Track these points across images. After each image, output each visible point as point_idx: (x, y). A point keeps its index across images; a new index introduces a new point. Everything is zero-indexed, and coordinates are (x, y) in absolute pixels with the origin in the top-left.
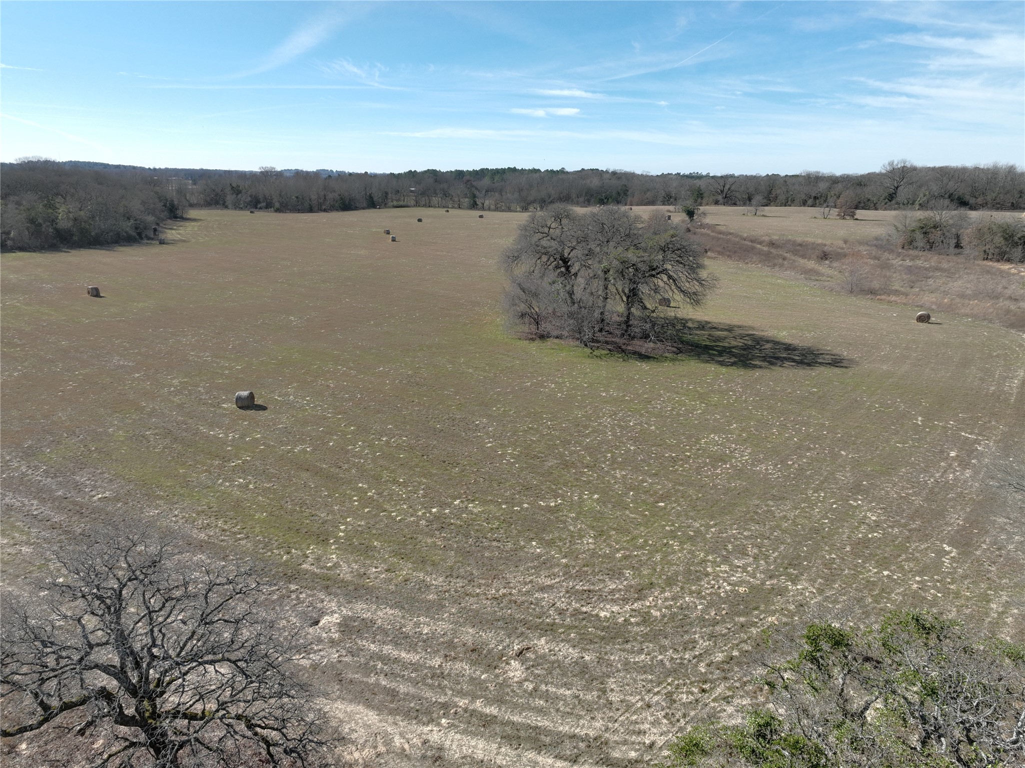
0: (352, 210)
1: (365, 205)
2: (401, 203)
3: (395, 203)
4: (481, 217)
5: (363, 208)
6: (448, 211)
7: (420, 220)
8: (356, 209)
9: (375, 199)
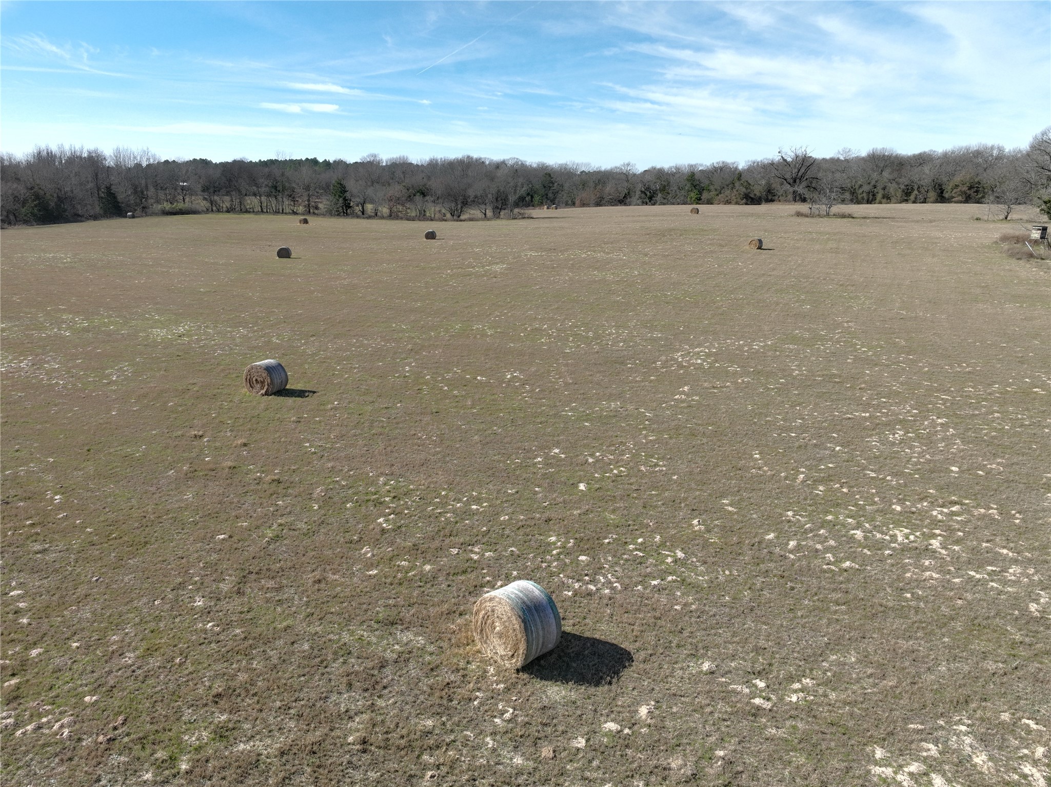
0: (67, 221)
1: (98, 210)
2: (181, 205)
3: (167, 206)
4: (431, 236)
5: (95, 218)
6: (306, 221)
7: (284, 253)
8: (76, 218)
9: (120, 197)
